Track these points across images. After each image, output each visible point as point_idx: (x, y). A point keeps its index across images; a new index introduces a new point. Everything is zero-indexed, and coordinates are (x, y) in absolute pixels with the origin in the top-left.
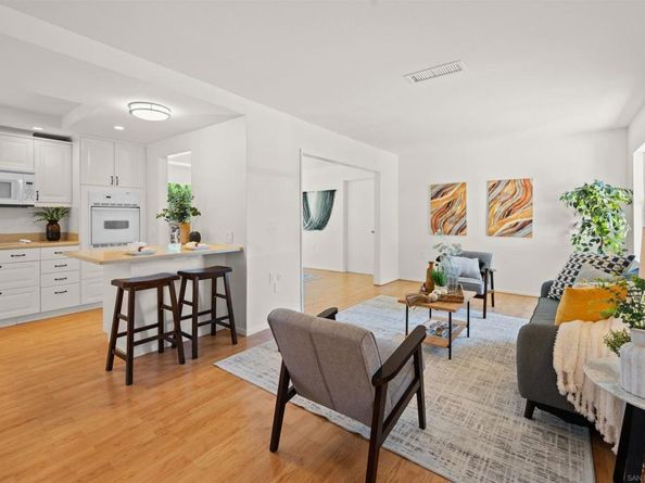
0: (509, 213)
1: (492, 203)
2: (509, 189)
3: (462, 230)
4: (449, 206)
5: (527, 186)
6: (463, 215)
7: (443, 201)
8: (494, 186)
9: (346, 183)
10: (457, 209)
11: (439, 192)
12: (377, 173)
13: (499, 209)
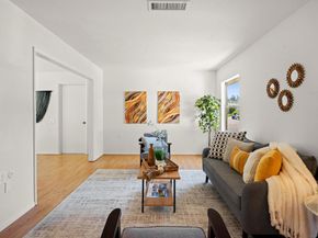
0: (169, 110)
1: (160, 104)
2: (169, 97)
3: (144, 120)
4: (136, 105)
5: (177, 95)
6: (144, 111)
7: (133, 102)
8: (162, 95)
9: (61, 86)
10: (141, 107)
11: (130, 97)
12: (91, 80)
13: (163, 108)
